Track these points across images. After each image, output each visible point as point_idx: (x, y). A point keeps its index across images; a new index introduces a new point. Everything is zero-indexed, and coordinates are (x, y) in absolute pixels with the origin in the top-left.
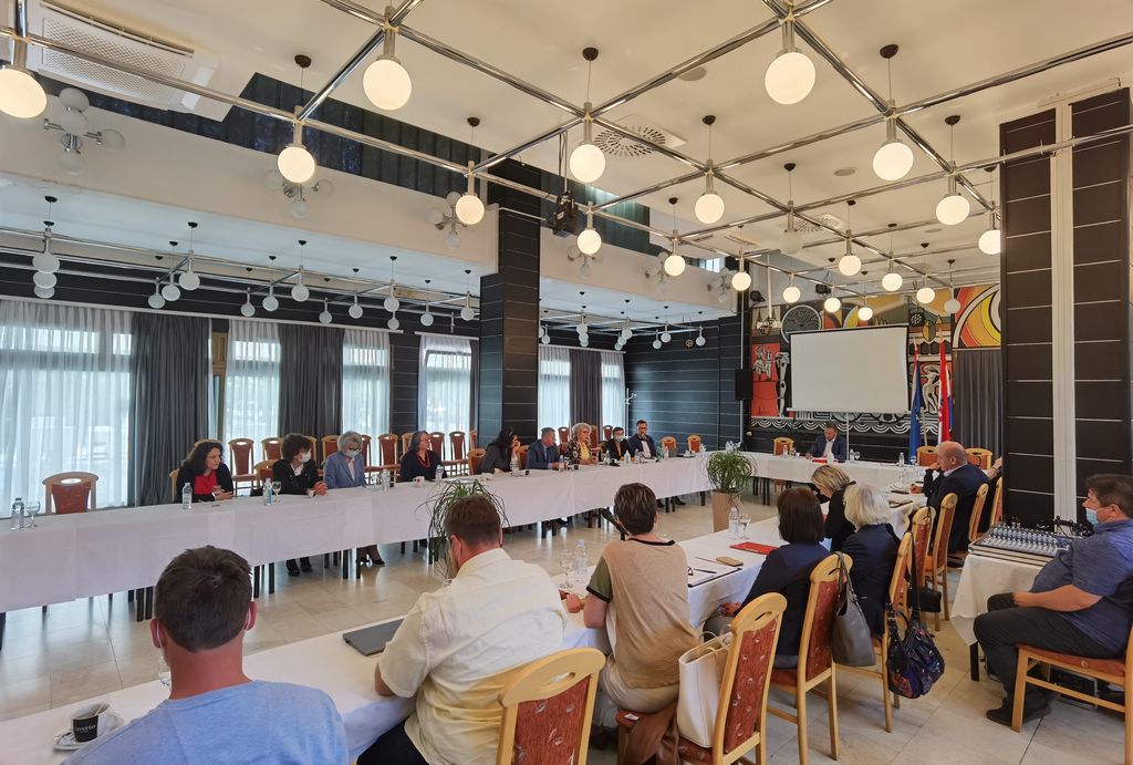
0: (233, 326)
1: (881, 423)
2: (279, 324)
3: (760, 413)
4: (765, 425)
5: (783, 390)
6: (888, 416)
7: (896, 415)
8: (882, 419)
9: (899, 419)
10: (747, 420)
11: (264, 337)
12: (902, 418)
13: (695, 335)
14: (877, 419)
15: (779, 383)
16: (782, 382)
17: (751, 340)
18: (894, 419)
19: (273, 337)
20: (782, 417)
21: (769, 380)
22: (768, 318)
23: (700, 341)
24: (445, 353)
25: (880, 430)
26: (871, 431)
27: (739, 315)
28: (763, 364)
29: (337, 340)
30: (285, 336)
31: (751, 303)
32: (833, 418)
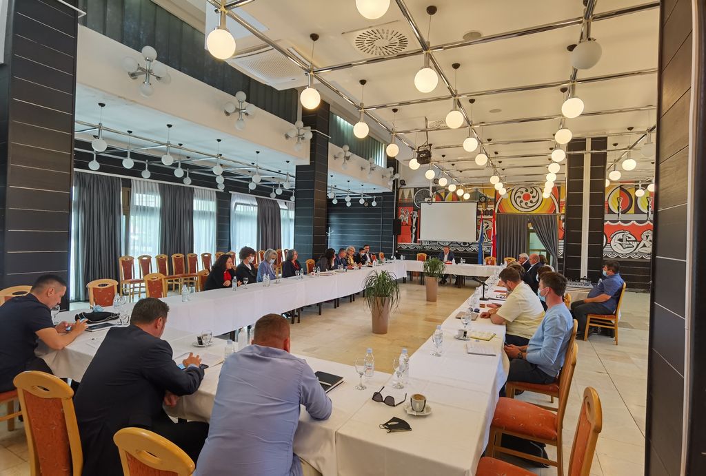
0: (134, 184)
2: (159, 184)
3: (402, 242)
4: (405, 247)
5: (414, 230)
6: (465, 243)
7: (469, 243)
8: (462, 245)
9: (470, 245)
10: (396, 244)
11: (151, 191)
13: (372, 200)
14: (459, 245)
15: (412, 227)
16: (414, 226)
17: (399, 205)
18: (468, 245)
19: (157, 192)
20: (413, 243)
21: (407, 225)
22: (407, 194)
23: (374, 204)
24: (245, 204)
25: (461, 250)
26: (457, 250)
27: (393, 192)
28: (404, 217)
29: (190, 195)
30: (163, 191)
31: (399, 185)
32: (439, 244)
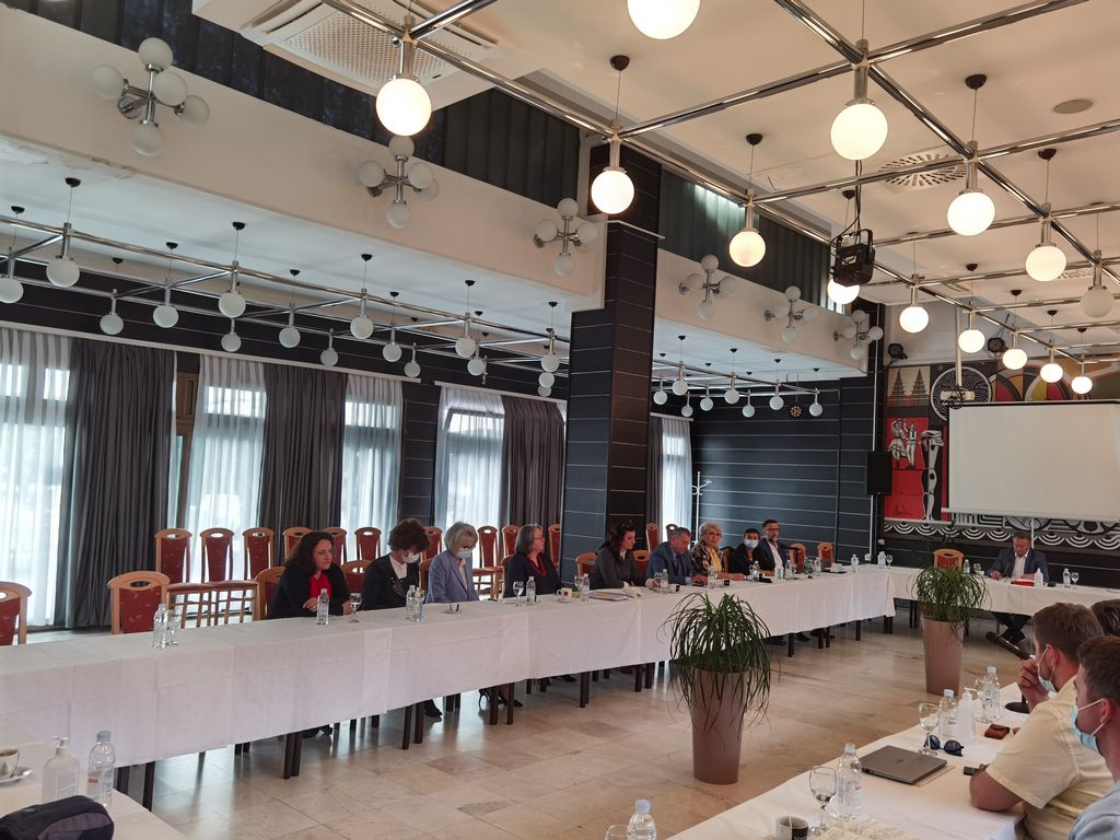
0: (205, 365)
1: (1080, 534)
2: (265, 364)
3: (898, 514)
4: (905, 531)
5: (932, 484)
6: (1090, 525)
7: (1102, 523)
8: (1082, 528)
9: (1107, 529)
10: (879, 523)
11: (245, 382)
12: (1112, 529)
13: (809, 400)
14: (1074, 528)
15: (926, 472)
16: (932, 471)
17: (888, 412)
18: (1100, 530)
19: (258, 382)
20: (933, 521)
21: (910, 467)
22: (908, 382)
23: (815, 410)
24: (472, 413)
25: (1080, 543)
26: (1065, 543)
27: (871, 376)
28: (904, 446)
29: (337, 390)
30: (274, 382)
31: (887, 360)
32: (1008, 524)
